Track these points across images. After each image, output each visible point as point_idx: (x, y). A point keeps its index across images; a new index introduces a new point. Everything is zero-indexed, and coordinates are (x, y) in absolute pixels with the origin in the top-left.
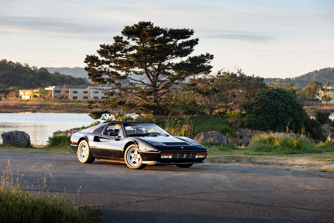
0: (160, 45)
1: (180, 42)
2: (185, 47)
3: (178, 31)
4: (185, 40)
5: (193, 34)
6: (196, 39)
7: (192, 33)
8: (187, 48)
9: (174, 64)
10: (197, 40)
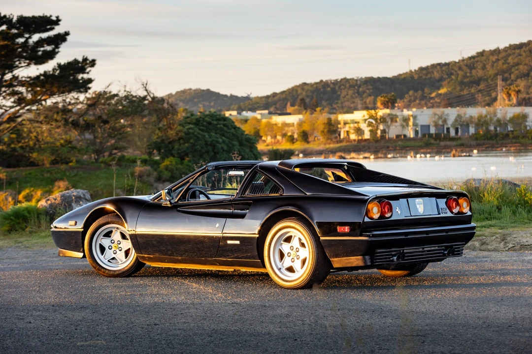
0: (6, 45)
1: (36, 37)
2: (43, 47)
3: (35, 20)
4: (45, 35)
5: (59, 24)
6: (66, 32)
7: (57, 22)
8: (49, 48)
9: (24, 77)
10: (67, 34)
